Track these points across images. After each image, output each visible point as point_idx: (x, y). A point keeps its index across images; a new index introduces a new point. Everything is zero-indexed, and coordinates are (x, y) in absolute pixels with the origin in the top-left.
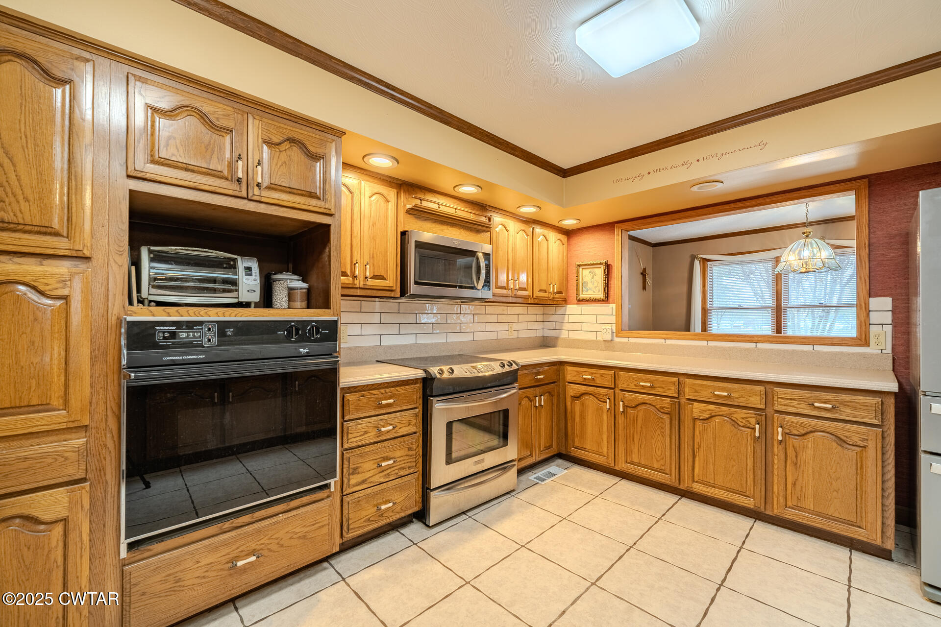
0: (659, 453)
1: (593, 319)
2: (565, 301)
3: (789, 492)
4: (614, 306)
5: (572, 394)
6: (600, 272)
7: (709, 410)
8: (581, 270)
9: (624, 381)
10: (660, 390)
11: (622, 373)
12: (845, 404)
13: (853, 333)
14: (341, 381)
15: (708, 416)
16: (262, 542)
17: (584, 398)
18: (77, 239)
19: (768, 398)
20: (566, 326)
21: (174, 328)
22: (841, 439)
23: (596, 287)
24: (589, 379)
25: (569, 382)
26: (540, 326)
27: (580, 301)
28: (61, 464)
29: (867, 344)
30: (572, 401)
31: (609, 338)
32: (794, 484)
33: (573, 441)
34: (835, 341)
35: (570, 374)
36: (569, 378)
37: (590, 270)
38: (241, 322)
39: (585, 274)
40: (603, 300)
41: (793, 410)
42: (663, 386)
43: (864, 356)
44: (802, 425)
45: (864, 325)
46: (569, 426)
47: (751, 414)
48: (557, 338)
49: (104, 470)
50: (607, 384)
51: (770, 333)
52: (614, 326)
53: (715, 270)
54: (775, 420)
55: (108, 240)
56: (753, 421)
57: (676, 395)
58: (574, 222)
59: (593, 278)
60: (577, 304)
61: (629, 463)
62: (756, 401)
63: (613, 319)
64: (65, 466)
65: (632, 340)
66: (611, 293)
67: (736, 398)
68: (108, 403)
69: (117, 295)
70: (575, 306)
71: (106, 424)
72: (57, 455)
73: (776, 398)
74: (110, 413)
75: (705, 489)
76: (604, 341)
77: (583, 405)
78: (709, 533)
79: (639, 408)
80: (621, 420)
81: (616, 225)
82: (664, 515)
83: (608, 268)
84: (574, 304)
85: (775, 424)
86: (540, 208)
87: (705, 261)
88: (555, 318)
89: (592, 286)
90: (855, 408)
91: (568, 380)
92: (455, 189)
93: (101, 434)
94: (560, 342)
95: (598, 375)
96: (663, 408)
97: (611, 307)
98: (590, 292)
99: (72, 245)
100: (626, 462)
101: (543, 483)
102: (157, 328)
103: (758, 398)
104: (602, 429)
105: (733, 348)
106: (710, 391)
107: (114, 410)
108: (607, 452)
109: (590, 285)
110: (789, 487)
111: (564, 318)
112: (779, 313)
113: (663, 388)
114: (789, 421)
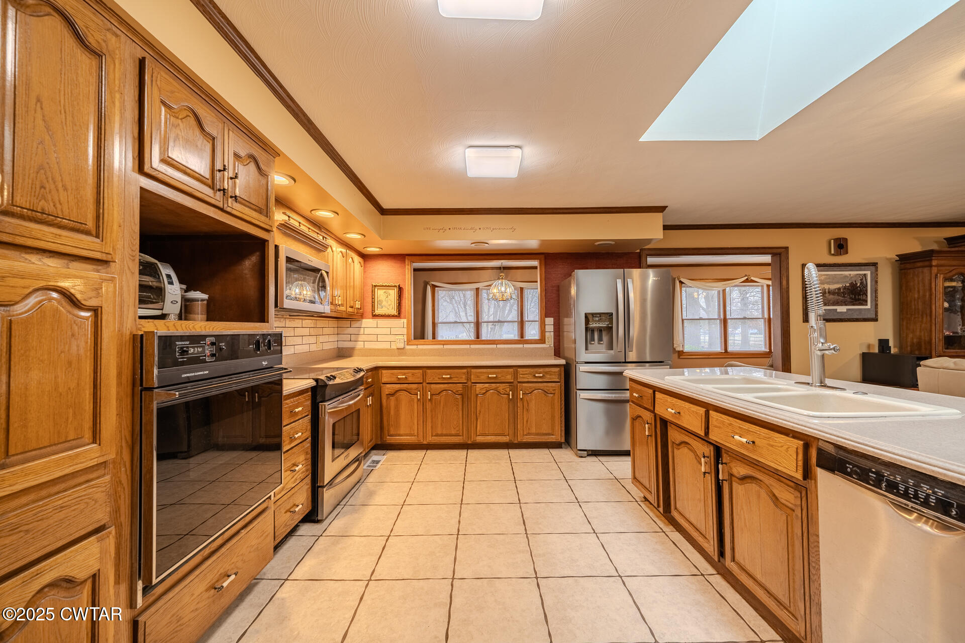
0: (455, 423)
1: (387, 331)
2: (362, 316)
3: (525, 426)
4: (405, 321)
5: (387, 393)
6: (393, 293)
7: (485, 388)
8: (376, 290)
9: (431, 376)
10: (456, 379)
11: (429, 371)
12: (547, 373)
13: (537, 337)
14: (284, 389)
15: (484, 392)
16: (233, 561)
17: (398, 394)
18: (108, 240)
19: (515, 375)
20: (361, 338)
21: (188, 343)
22: (546, 392)
23: (389, 305)
24: (403, 378)
25: (383, 384)
26: (335, 338)
27: (375, 316)
28: (92, 508)
29: (544, 342)
30: (388, 398)
31: (402, 346)
32: (527, 421)
33: (388, 431)
34: (533, 342)
35: (386, 376)
36: (384, 380)
37: (384, 291)
38: (229, 336)
39: (380, 294)
40: (396, 316)
41: (526, 380)
42: (458, 376)
43: (543, 348)
44: (530, 388)
45: (543, 332)
46: (384, 420)
47: (507, 386)
48: (353, 349)
49: (119, 511)
50: (417, 381)
51: (473, 338)
52: (405, 336)
53: (441, 294)
54: (518, 387)
55: (124, 243)
56: (508, 390)
57: (465, 381)
58: (378, 250)
59: (387, 297)
60: (372, 318)
61: (435, 436)
62: (509, 378)
63: (405, 331)
64: (95, 510)
65: (420, 347)
66: (403, 310)
67: (500, 378)
68: (123, 432)
69: (130, 306)
70: (371, 320)
71: (121, 457)
72: (88, 498)
73: (518, 374)
74: (124, 444)
75: (483, 439)
76: (397, 349)
77: (397, 400)
78: (494, 462)
79: (441, 394)
80: (429, 405)
81: (407, 257)
82: (466, 461)
83: (400, 290)
84: (370, 318)
85: (518, 390)
86: (365, 236)
87: (434, 287)
88: (351, 331)
89: (386, 304)
90: (551, 375)
91: (383, 382)
92: (312, 212)
93: (117, 469)
94: (356, 352)
95: (410, 375)
96: (457, 391)
97: (403, 321)
98: (384, 309)
99: (104, 247)
100: (432, 436)
101: (376, 468)
102: (177, 343)
103: (511, 376)
104: (414, 415)
105: (485, 348)
106: (486, 375)
107: (127, 439)
108: (418, 432)
109: (384, 303)
110: (525, 423)
111: (359, 331)
112: (478, 325)
113: (457, 377)
114: (525, 387)
